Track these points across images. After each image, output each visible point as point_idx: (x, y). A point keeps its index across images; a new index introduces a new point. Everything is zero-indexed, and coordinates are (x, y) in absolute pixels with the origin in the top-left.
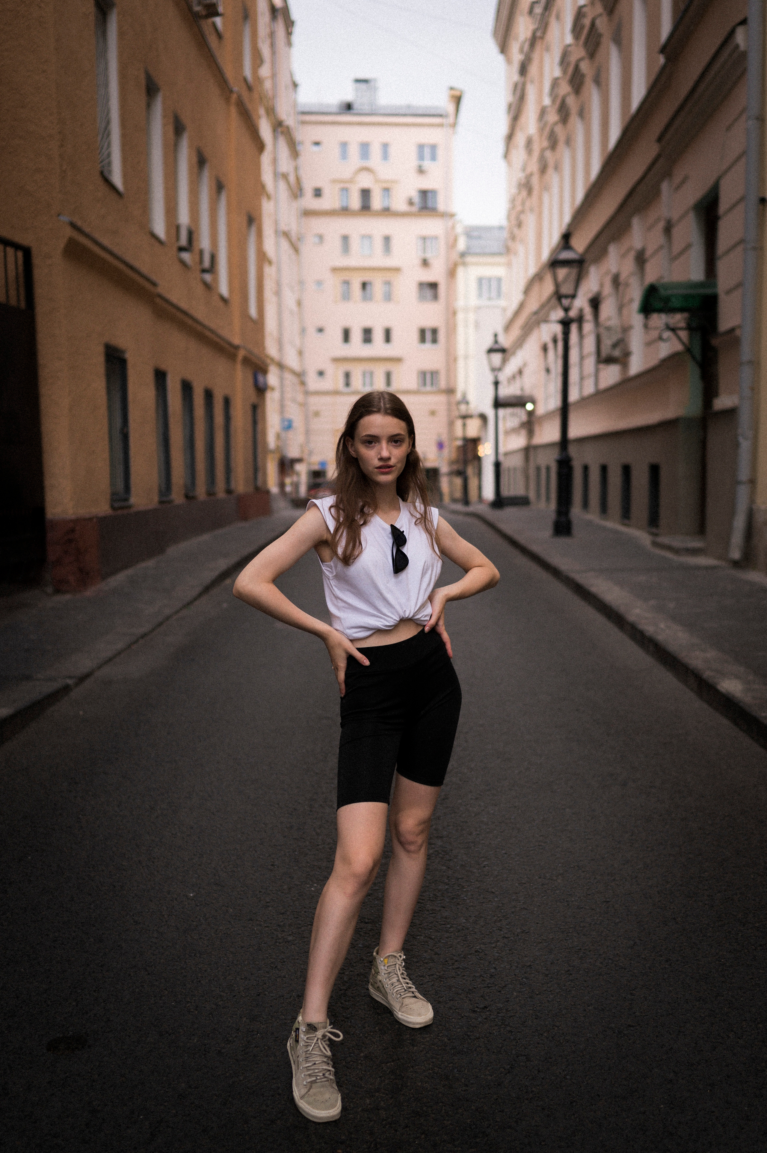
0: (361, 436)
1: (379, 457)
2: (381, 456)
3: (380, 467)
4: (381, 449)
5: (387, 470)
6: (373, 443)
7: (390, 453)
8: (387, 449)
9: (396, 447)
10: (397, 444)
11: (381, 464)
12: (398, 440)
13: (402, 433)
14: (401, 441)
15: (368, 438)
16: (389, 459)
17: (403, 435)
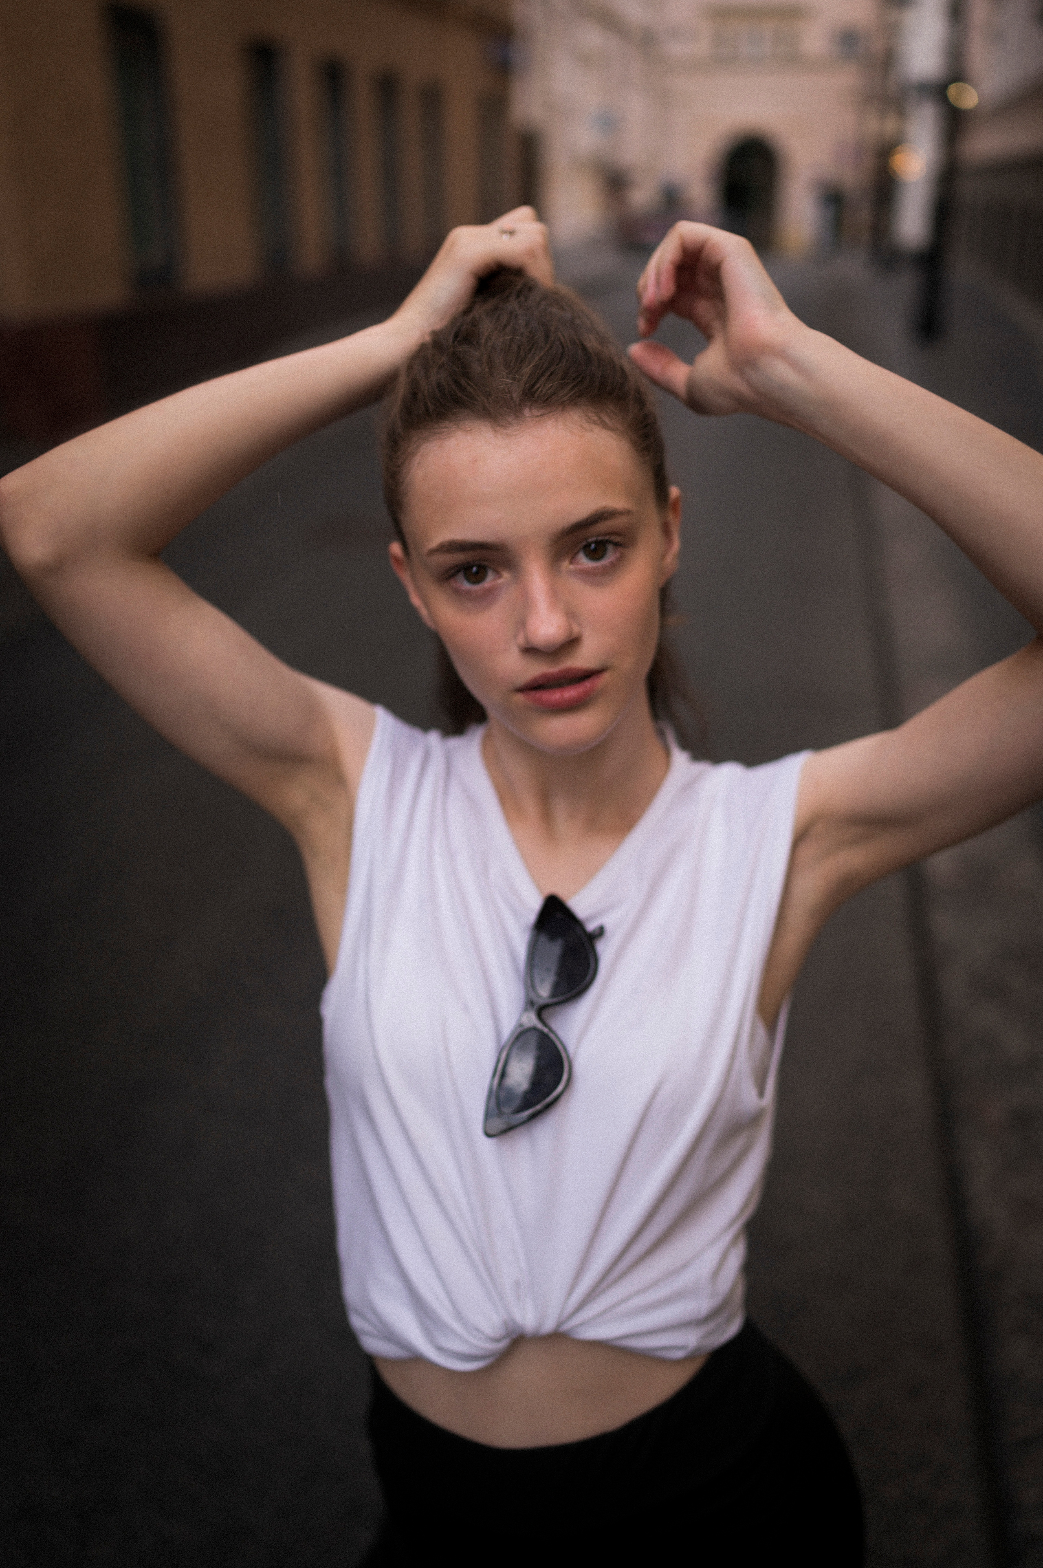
0: (425, 550)
1: (521, 640)
2: (526, 638)
3: (536, 686)
4: (525, 604)
5: (570, 693)
6: (490, 576)
7: (571, 614)
8: (554, 594)
9: (593, 578)
10: (605, 562)
11: (536, 669)
12: (608, 541)
13: (617, 502)
14: (617, 544)
15: (460, 558)
16: (571, 643)
17: (628, 512)
